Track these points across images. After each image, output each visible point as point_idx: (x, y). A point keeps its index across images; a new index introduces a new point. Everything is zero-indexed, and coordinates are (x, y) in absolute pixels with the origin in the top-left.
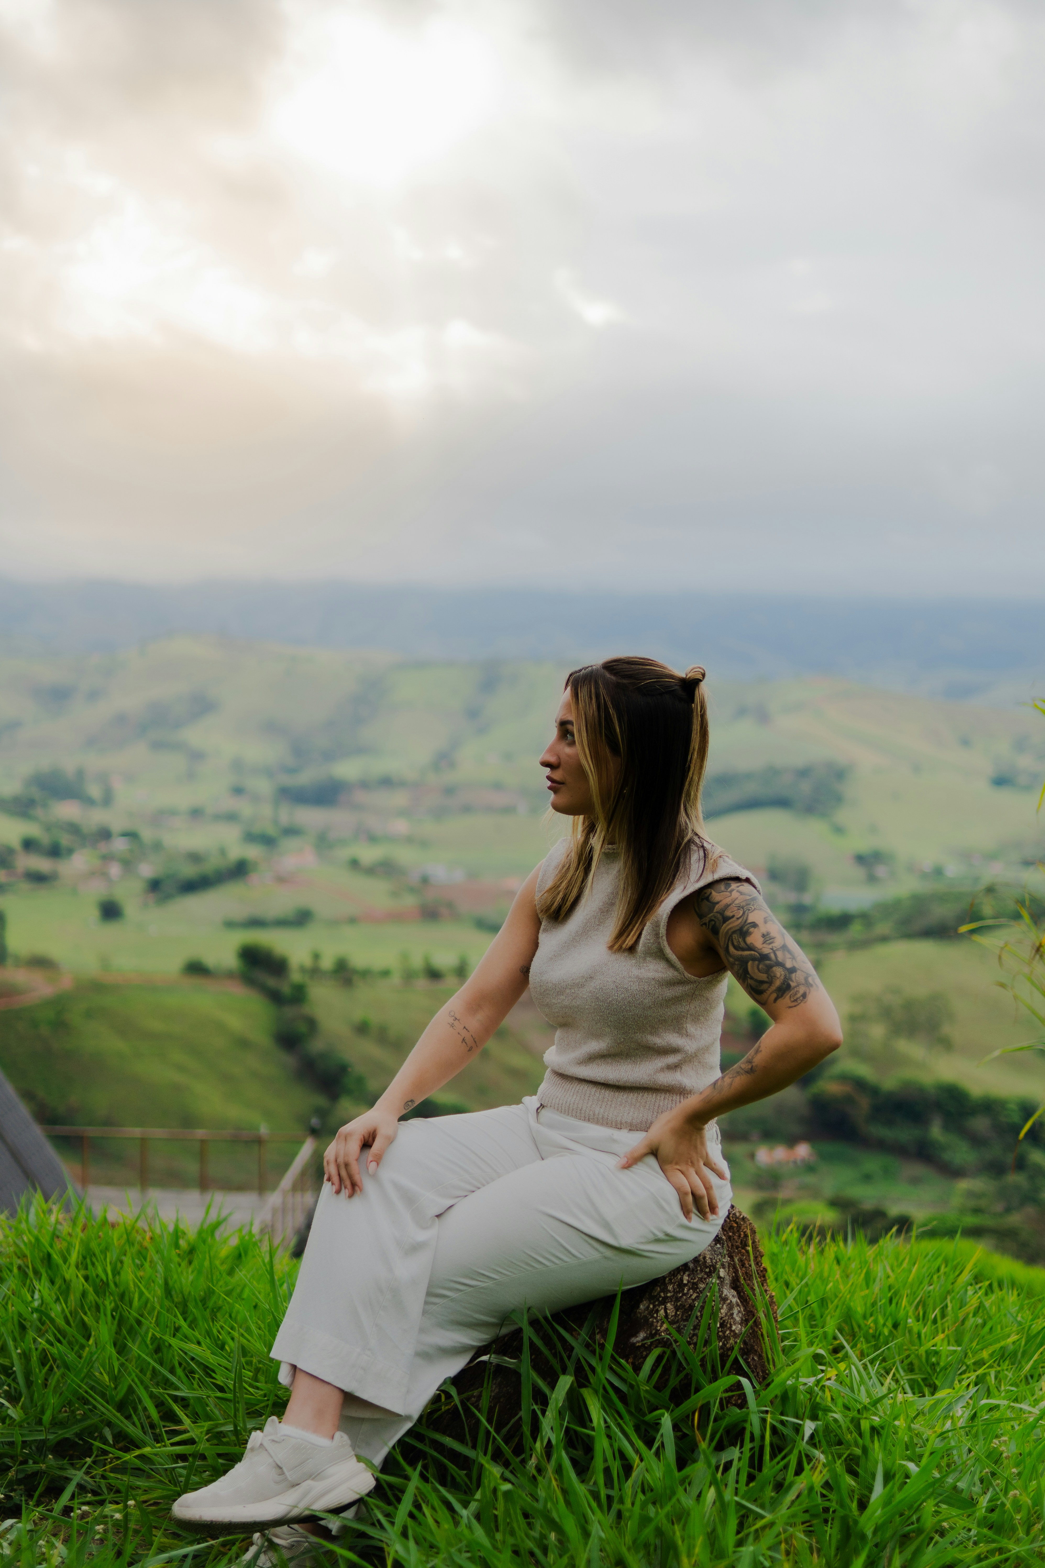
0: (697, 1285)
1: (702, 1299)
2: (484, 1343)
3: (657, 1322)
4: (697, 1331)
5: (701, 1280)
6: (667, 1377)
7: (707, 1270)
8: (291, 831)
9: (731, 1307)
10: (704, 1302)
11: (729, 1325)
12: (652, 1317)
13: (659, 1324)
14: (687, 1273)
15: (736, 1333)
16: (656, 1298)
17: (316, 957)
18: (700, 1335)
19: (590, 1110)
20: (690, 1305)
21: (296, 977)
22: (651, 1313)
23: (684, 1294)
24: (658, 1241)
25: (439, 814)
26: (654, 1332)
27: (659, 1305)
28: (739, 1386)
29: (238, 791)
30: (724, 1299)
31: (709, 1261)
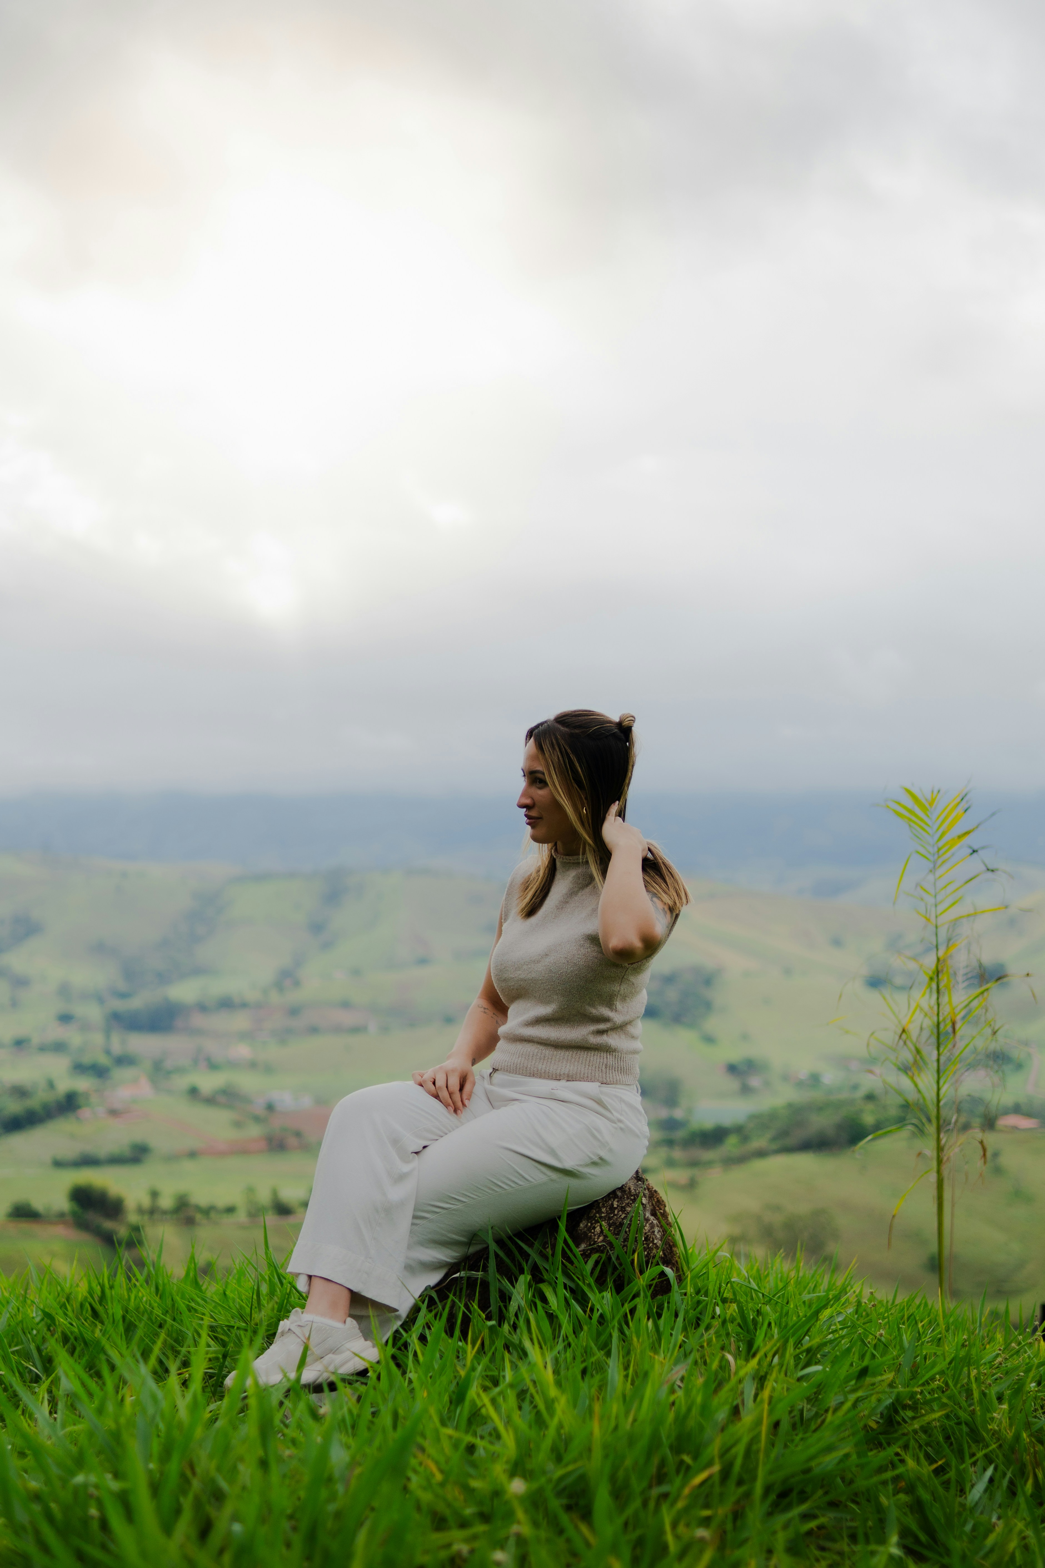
0: (625, 1208)
1: (629, 1219)
2: (456, 1261)
3: (595, 1235)
4: (626, 1243)
5: (628, 1204)
6: (604, 1279)
7: (632, 1198)
8: (124, 1060)
9: (652, 1226)
10: (631, 1221)
11: (651, 1239)
12: (591, 1232)
13: (596, 1237)
14: (616, 1200)
15: (657, 1246)
16: (594, 1217)
17: (155, 1194)
18: (629, 1246)
19: (534, 1067)
20: (620, 1223)
21: (133, 1218)
22: (589, 1229)
23: (615, 1215)
24: (594, 1164)
25: (284, 1036)
26: (592, 1243)
27: (595, 1223)
28: (663, 1274)
29: (65, 1018)
30: (647, 1220)
31: (633, 1191)
